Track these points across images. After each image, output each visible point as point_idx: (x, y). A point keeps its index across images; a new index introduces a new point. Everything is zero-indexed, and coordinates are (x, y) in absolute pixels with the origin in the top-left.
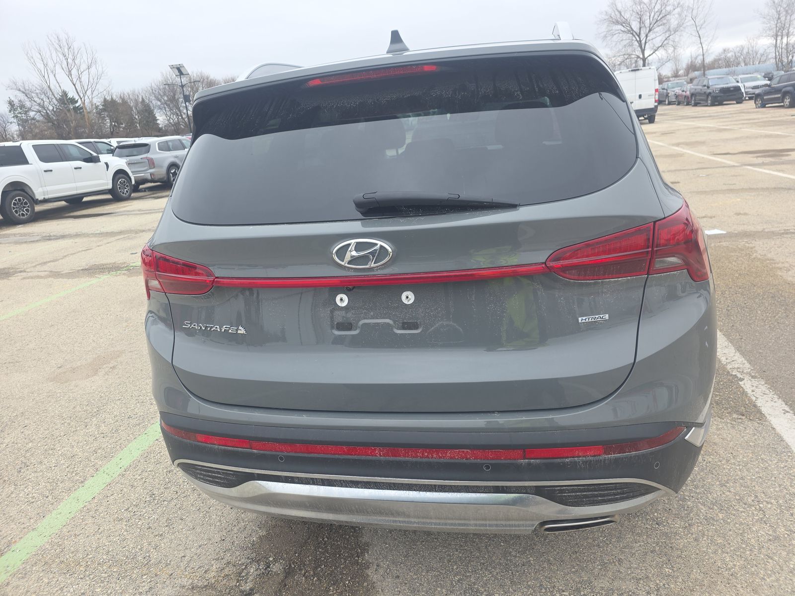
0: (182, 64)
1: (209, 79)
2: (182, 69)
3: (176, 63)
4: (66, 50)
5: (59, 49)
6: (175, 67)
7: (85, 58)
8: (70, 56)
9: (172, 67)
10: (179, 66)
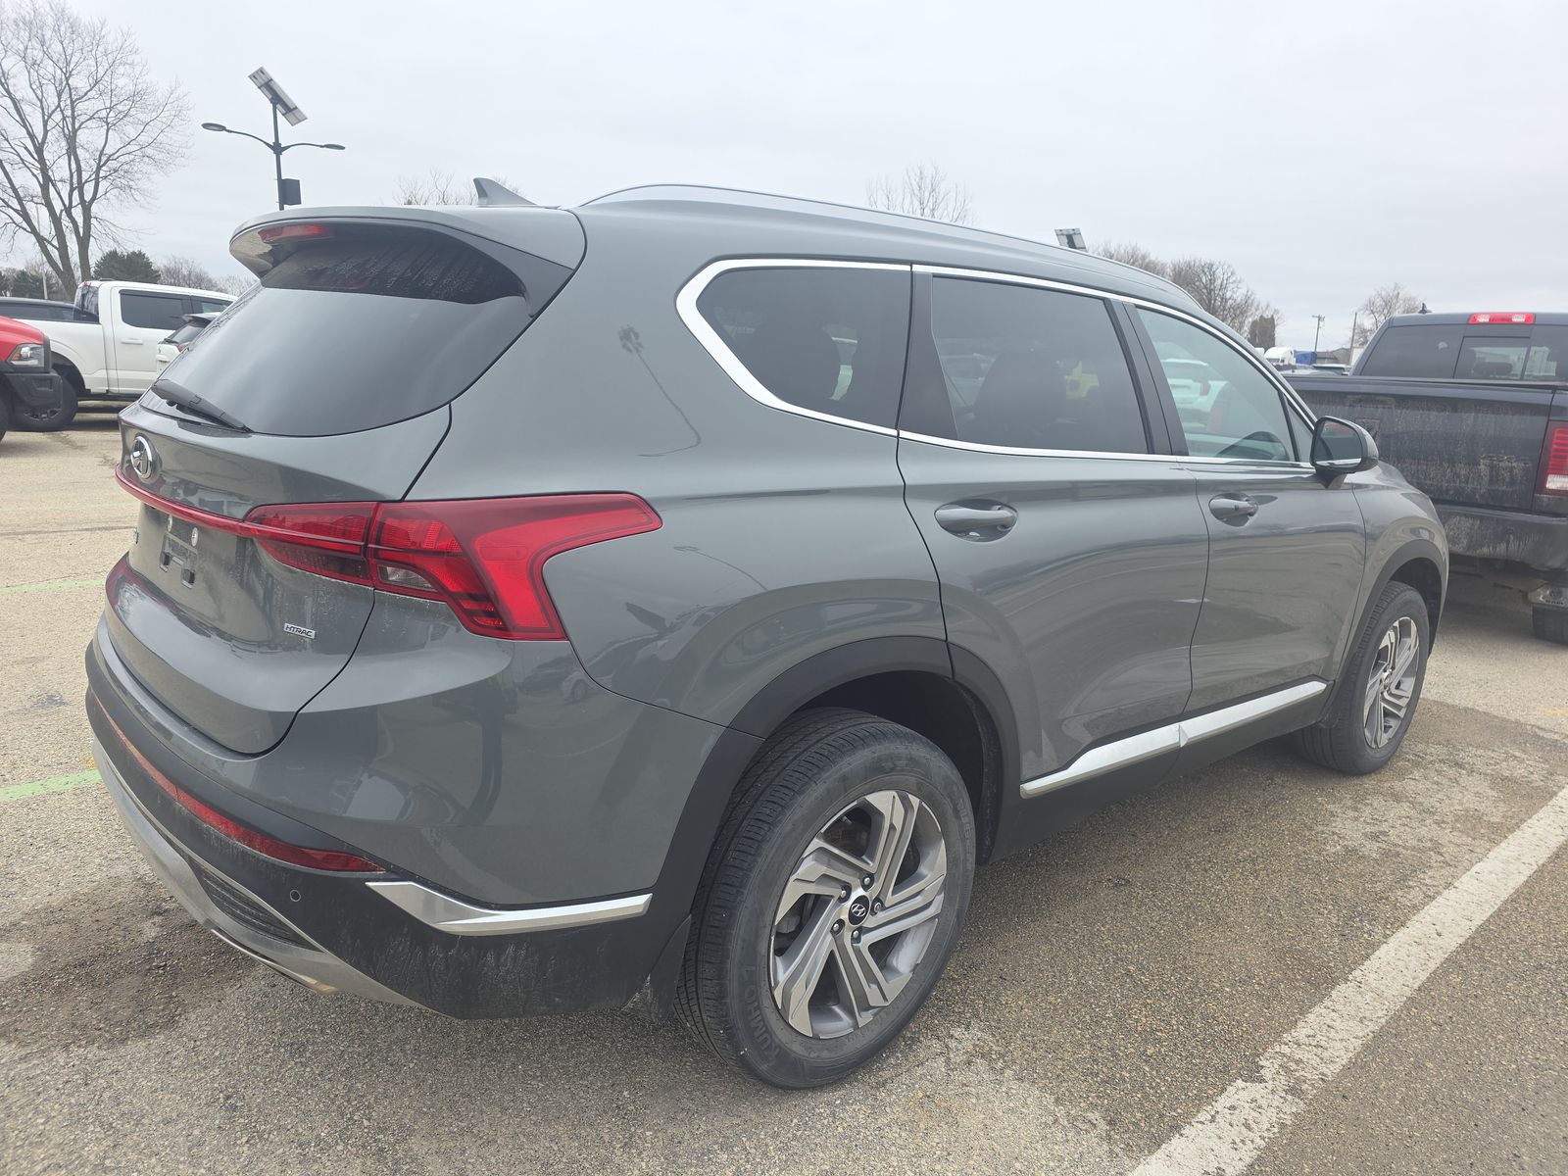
0: (1078, 229)
1: (1147, 260)
2: (1076, 239)
3: (1067, 226)
4: (927, 194)
5: (917, 192)
6: (1065, 233)
7: (950, 209)
8: (931, 205)
9: (1059, 233)
10: (1072, 232)
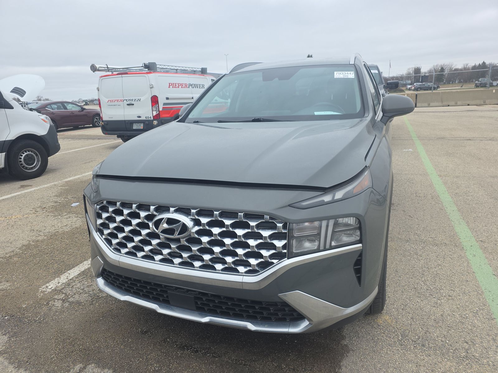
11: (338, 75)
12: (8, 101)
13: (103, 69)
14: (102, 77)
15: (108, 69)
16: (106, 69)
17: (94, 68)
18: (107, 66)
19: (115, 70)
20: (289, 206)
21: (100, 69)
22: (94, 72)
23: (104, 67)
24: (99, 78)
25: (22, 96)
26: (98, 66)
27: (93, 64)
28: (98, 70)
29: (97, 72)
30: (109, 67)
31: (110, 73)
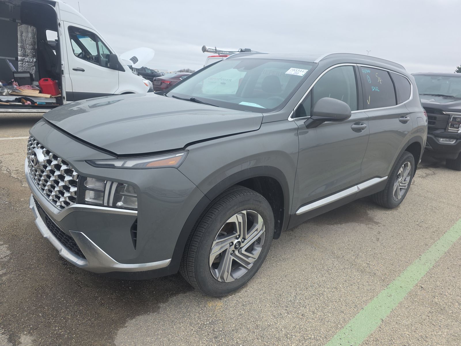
11: (291, 71)
12: (122, 65)
13: (212, 50)
14: (209, 57)
15: (216, 51)
16: (214, 50)
17: (204, 50)
18: (216, 48)
19: (222, 52)
20: (86, 161)
21: (209, 50)
22: (204, 52)
23: (213, 49)
24: (207, 58)
25: (134, 63)
26: (207, 48)
27: (204, 45)
28: (207, 51)
29: (206, 53)
30: (217, 49)
31: (217, 55)
